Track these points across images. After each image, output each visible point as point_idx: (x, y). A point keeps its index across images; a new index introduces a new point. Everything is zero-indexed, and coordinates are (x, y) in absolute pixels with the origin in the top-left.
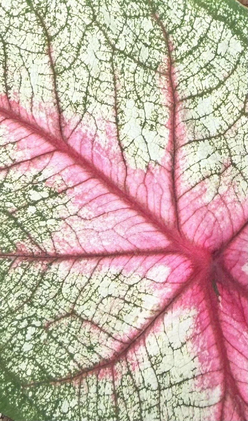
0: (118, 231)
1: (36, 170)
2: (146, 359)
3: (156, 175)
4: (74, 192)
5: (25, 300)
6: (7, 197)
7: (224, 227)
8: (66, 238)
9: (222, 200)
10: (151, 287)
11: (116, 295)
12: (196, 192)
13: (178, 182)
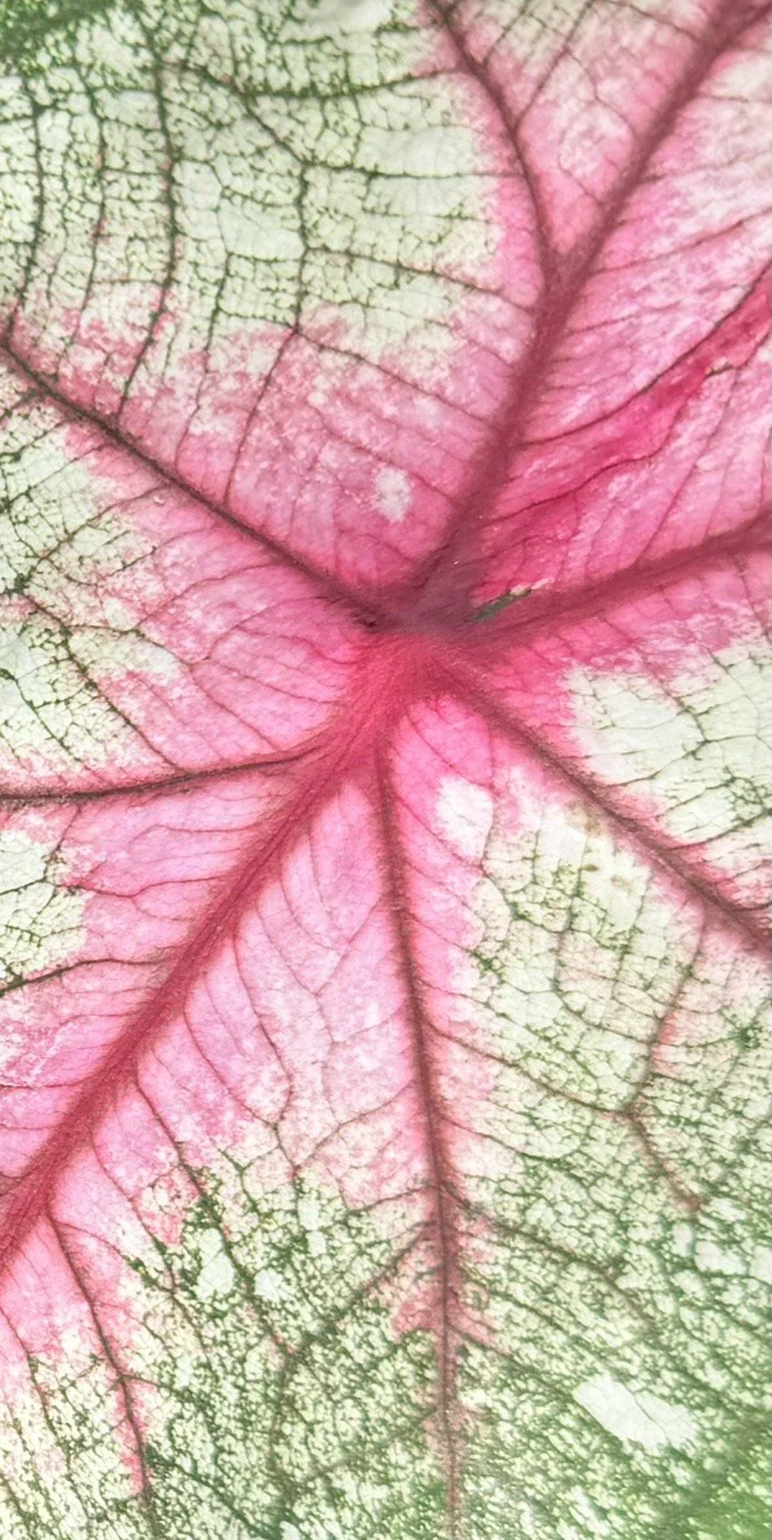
0: (323, 976)
1: (124, 1281)
2: (748, 836)
3: (100, 858)
4: (196, 1141)
5: (603, 1288)
6: (226, 1373)
7: (261, 598)
8: (366, 1159)
9: (158, 613)
10: (513, 839)
11: (549, 962)
12: (146, 707)
13: (114, 777)
